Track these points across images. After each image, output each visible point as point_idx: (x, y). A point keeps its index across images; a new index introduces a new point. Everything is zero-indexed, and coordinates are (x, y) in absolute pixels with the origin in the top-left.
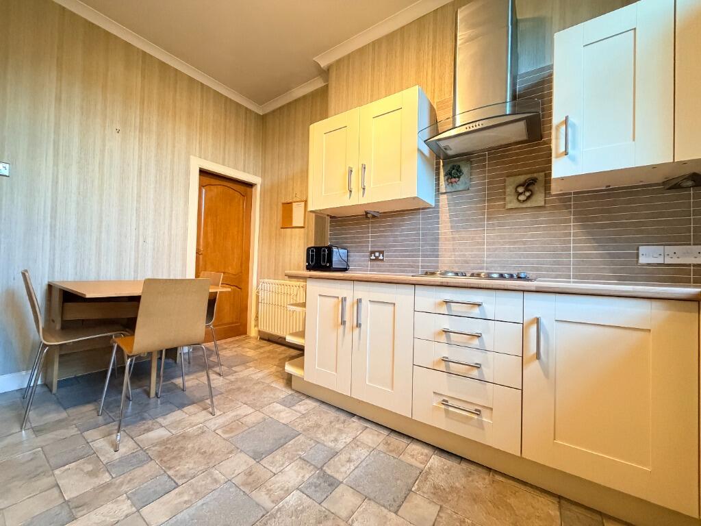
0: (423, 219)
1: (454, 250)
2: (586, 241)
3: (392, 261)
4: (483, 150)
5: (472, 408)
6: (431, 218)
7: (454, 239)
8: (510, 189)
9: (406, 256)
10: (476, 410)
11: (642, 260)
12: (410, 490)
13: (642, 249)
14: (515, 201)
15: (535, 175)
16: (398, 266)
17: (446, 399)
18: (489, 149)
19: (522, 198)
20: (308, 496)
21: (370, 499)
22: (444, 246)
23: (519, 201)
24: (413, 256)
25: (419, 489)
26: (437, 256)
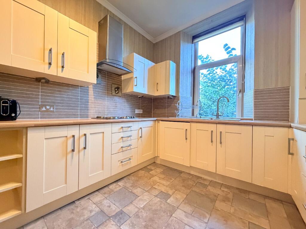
0: (81, 91)
1: (95, 108)
2: (128, 108)
3: (61, 112)
4: (106, 71)
5: (128, 159)
6: (85, 92)
7: (95, 103)
8: (113, 88)
9: (71, 109)
10: (129, 159)
11: (136, 112)
12: (131, 192)
13: (136, 110)
14: (115, 93)
15: (119, 86)
16: (65, 115)
17: (121, 161)
18: (107, 72)
19: (117, 92)
20: (125, 222)
21: (132, 202)
22: (91, 105)
23: (116, 93)
24: (75, 109)
25: (131, 190)
26: (88, 110)
